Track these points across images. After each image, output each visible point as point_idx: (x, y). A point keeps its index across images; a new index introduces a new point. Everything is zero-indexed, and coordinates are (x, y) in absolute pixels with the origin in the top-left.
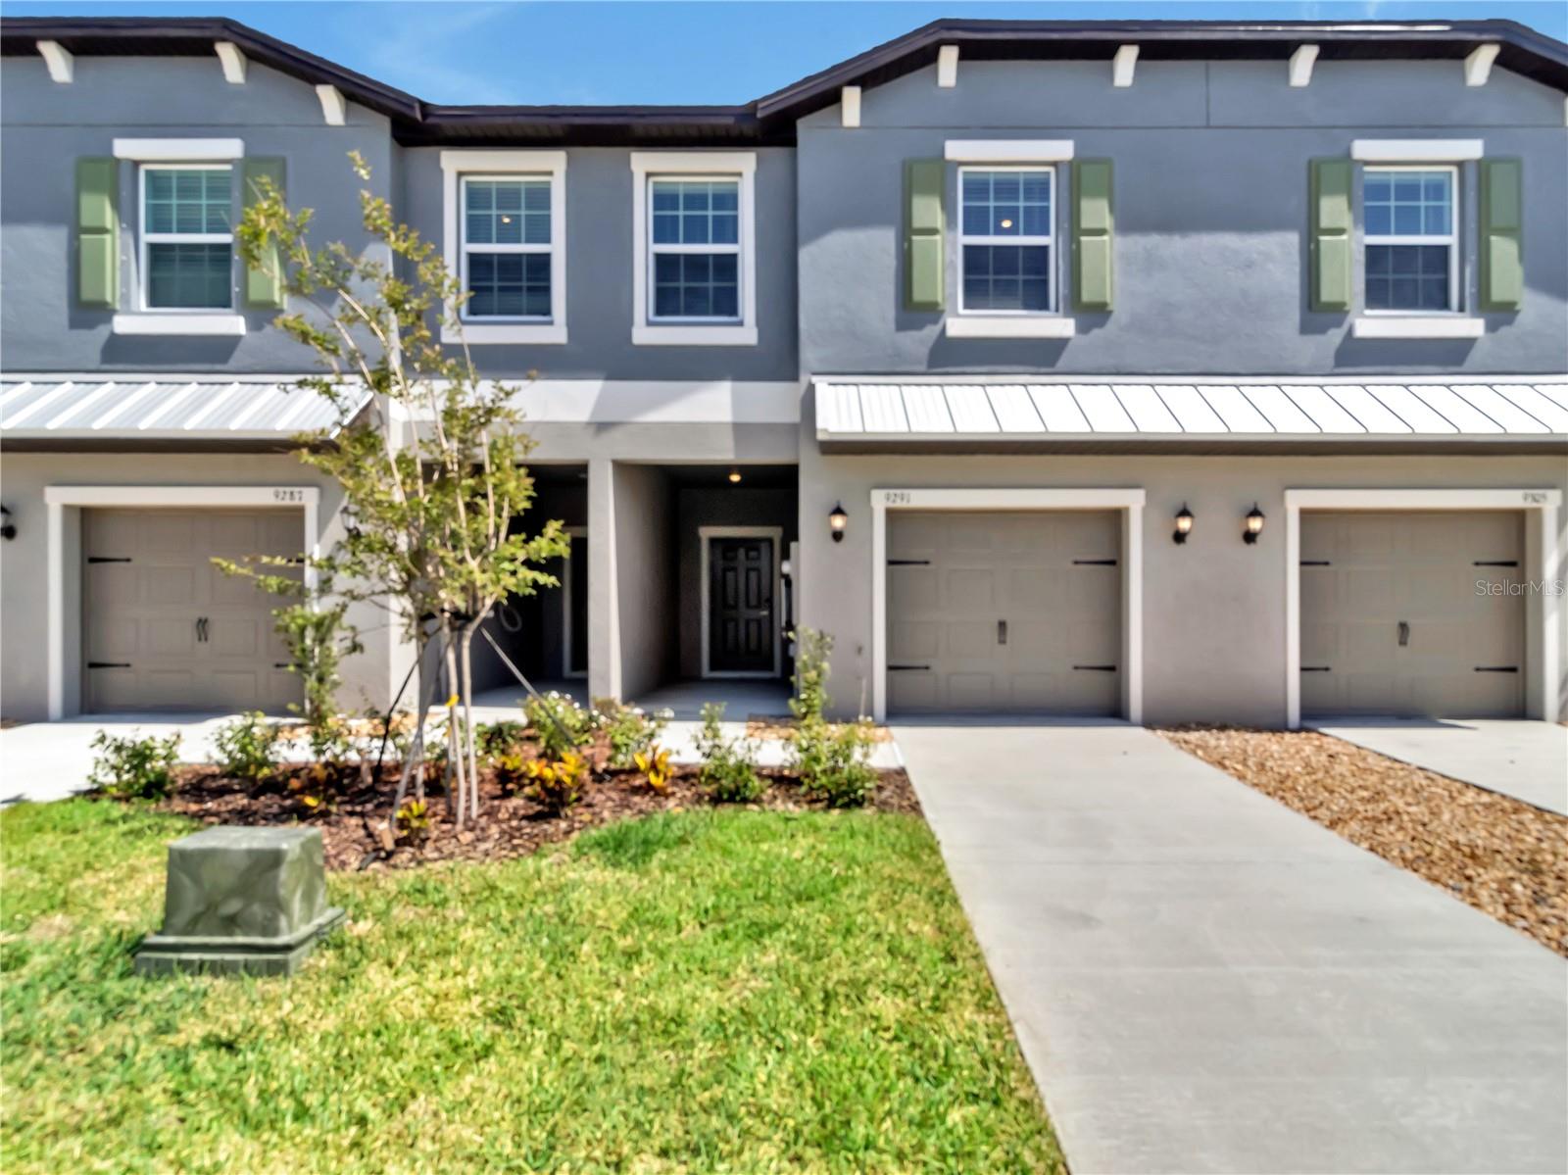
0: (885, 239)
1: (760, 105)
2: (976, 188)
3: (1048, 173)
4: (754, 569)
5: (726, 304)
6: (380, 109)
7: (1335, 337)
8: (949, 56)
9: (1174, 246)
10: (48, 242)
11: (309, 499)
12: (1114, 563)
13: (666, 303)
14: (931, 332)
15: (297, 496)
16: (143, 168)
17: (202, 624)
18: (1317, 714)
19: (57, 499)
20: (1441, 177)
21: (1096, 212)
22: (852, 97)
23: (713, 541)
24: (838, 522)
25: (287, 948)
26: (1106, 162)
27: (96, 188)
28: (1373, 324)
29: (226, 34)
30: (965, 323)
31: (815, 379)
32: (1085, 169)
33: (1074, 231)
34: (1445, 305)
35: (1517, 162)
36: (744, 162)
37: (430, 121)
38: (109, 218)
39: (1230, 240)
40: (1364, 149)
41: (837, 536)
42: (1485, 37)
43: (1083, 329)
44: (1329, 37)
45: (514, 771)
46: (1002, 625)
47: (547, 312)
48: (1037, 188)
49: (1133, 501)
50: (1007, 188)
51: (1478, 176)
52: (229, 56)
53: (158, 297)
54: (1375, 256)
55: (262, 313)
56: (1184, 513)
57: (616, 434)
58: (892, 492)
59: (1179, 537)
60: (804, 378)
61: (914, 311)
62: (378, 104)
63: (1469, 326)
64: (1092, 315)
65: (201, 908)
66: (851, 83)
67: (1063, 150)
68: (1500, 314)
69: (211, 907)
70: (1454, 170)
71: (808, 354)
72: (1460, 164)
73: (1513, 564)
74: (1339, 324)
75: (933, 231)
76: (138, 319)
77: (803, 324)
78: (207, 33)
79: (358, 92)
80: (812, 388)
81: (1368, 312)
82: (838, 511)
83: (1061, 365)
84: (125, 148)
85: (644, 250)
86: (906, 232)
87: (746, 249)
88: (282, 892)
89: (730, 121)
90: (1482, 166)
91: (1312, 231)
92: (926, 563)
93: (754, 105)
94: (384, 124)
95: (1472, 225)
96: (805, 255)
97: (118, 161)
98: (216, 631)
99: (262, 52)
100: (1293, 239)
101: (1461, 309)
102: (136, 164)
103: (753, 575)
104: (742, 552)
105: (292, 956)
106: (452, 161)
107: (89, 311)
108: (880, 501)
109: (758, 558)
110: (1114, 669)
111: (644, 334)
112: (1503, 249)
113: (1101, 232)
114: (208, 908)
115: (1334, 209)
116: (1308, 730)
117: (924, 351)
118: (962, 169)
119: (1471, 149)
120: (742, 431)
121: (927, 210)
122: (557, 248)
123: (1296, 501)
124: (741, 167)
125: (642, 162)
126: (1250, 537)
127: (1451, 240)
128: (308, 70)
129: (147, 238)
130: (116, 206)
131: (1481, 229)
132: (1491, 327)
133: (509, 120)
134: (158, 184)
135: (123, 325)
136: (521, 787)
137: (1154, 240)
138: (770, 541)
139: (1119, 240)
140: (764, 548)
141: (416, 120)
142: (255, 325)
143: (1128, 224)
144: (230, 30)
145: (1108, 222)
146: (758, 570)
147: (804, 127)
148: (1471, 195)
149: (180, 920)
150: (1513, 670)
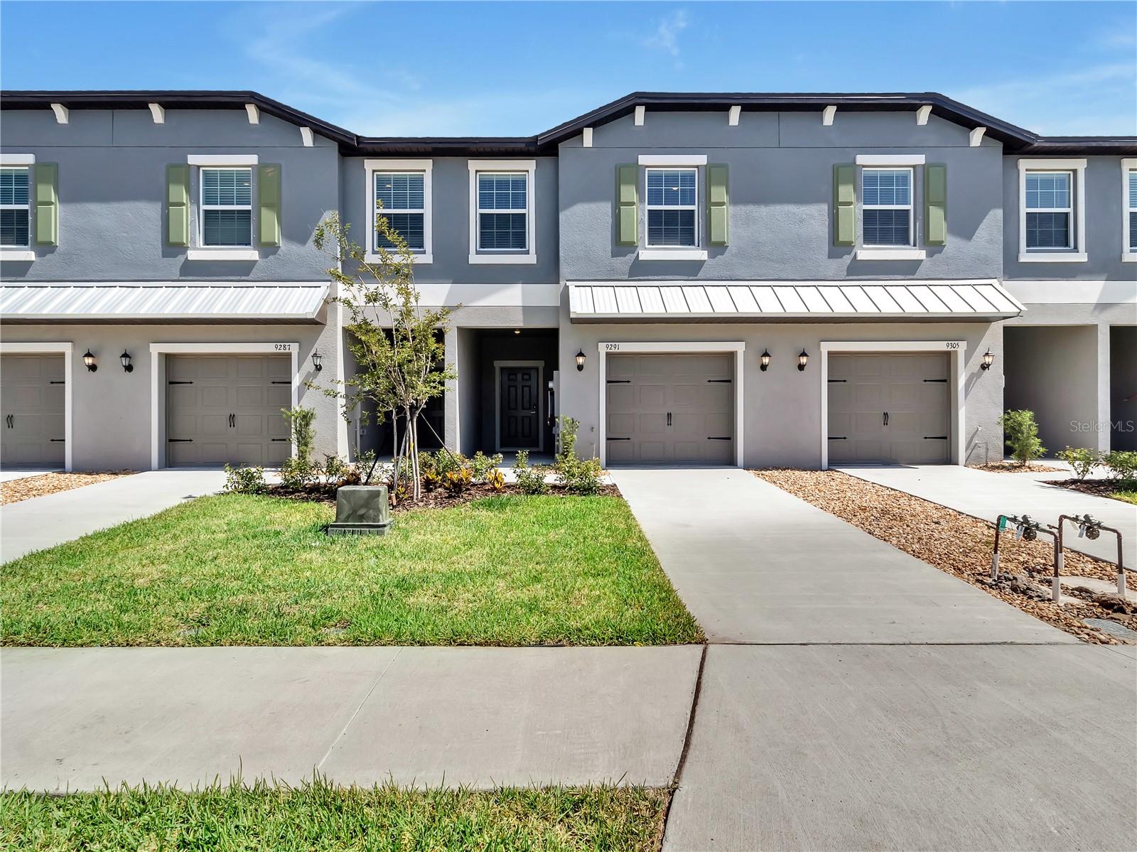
0: (606, 208)
1: (539, 139)
2: (655, 179)
3: (695, 171)
4: (526, 386)
5: (520, 241)
6: (334, 139)
7: (847, 259)
8: (640, 112)
9: (763, 211)
10: (152, 211)
11: (294, 349)
12: (730, 381)
13: (487, 241)
14: (630, 258)
15: (287, 348)
16: (201, 169)
17: (232, 417)
18: (837, 461)
19: (156, 349)
20: (906, 173)
21: (719, 193)
22: (588, 133)
23: (502, 369)
24: (581, 360)
25: (384, 526)
26: (725, 166)
27: (178, 182)
28: (868, 253)
29: (252, 100)
30: (649, 253)
31: (568, 283)
32: (713, 169)
33: (708, 203)
34: (906, 242)
35: (943, 166)
36: (530, 165)
37: (361, 146)
38: (185, 198)
39: (792, 208)
40: (862, 159)
41: (580, 368)
42: (924, 102)
43: (711, 256)
44: (841, 102)
45: (432, 480)
46: (669, 415)
47: (422, 246)
48: (689, 179)
49: (739, 348)
50: (672, 179)
51: (923, 172)
52: (252, 112)
53: (210, 240)
54: (868, 215)
55: (269, 249)
56: (766, 354)
57: (460, 313)
58: (610, 344)
59: (764, 367)
60: (562, 283)
61: (621, 246)
62: (334, 137)
63: (918, 254)
64: (717, 248)
65: (351, 512)
66: (588, 126)
67: (702, 160)
68: (934, 248)
69: (355, 511)
70: (912, 169)
71: (564, 269)
72: (914, 167)
73: (945, 381)
74: (849, 253)
75: (632, 204)
76: (200, 253)
77: (561, 254)
78: (242, 100)
79: (320, 129)
80: (567, 288)
81: (865, 246)
82: (581, 354)
83: (700, 275)
84: (193, 160)
85: (474, 212)
86: (618, 204)
87: (530, 211)
88: (380, 506)
89: (523, 145)
90: (925, 168)
91: (835, 205)
92: (628, 382)
93: (537, 137)
94: (334, 146)
95: (920, 200)
96: (562, 216)
97: (190, 165)
98: (238, 421)
99: (270, 109)
100: (824, 208)
101: (915, 245)
102: (199, 167)
103: (526, 389)
104: (519, 376)
105: (386, 528)
106: (370, 165)
107: (173, 248)
108: (603, 349)
109: (530, 379)
110: (730, 438)
111: (474, 259)
112: (936, 214)
113: (722, 204)
114: (353, 512)
115: (846, 192)
116: (832, 470)
117: (627, 268)
118: (647, 169)
119: (920, 159)
120: (527, 310)
121: (628, 193)
122: (427, 211)
123: (826, 347)
124: (528, 168)
125: (474, 165)
126: (801, 367)
127: (910, 207)
128: (296, 119)
129: (204, 207)
130: (188, 191)
131: (926, 202)
132: (930, 255)
133: (404, 146)
134: (210, 178)
135: (193, 255)
136: (436, 488)
137: (750, 208)
138: (537, 369)
139: (731, 208)
140: (533, 374)
141: (354, 145)
142: (264, 255)
143: (735, 200)
144: (254, 97)
145: (725, 199)
146: (530, 387)
147: (562, 147)
148: (920, 183)
149: (342, 517)
150: (945, 438)
